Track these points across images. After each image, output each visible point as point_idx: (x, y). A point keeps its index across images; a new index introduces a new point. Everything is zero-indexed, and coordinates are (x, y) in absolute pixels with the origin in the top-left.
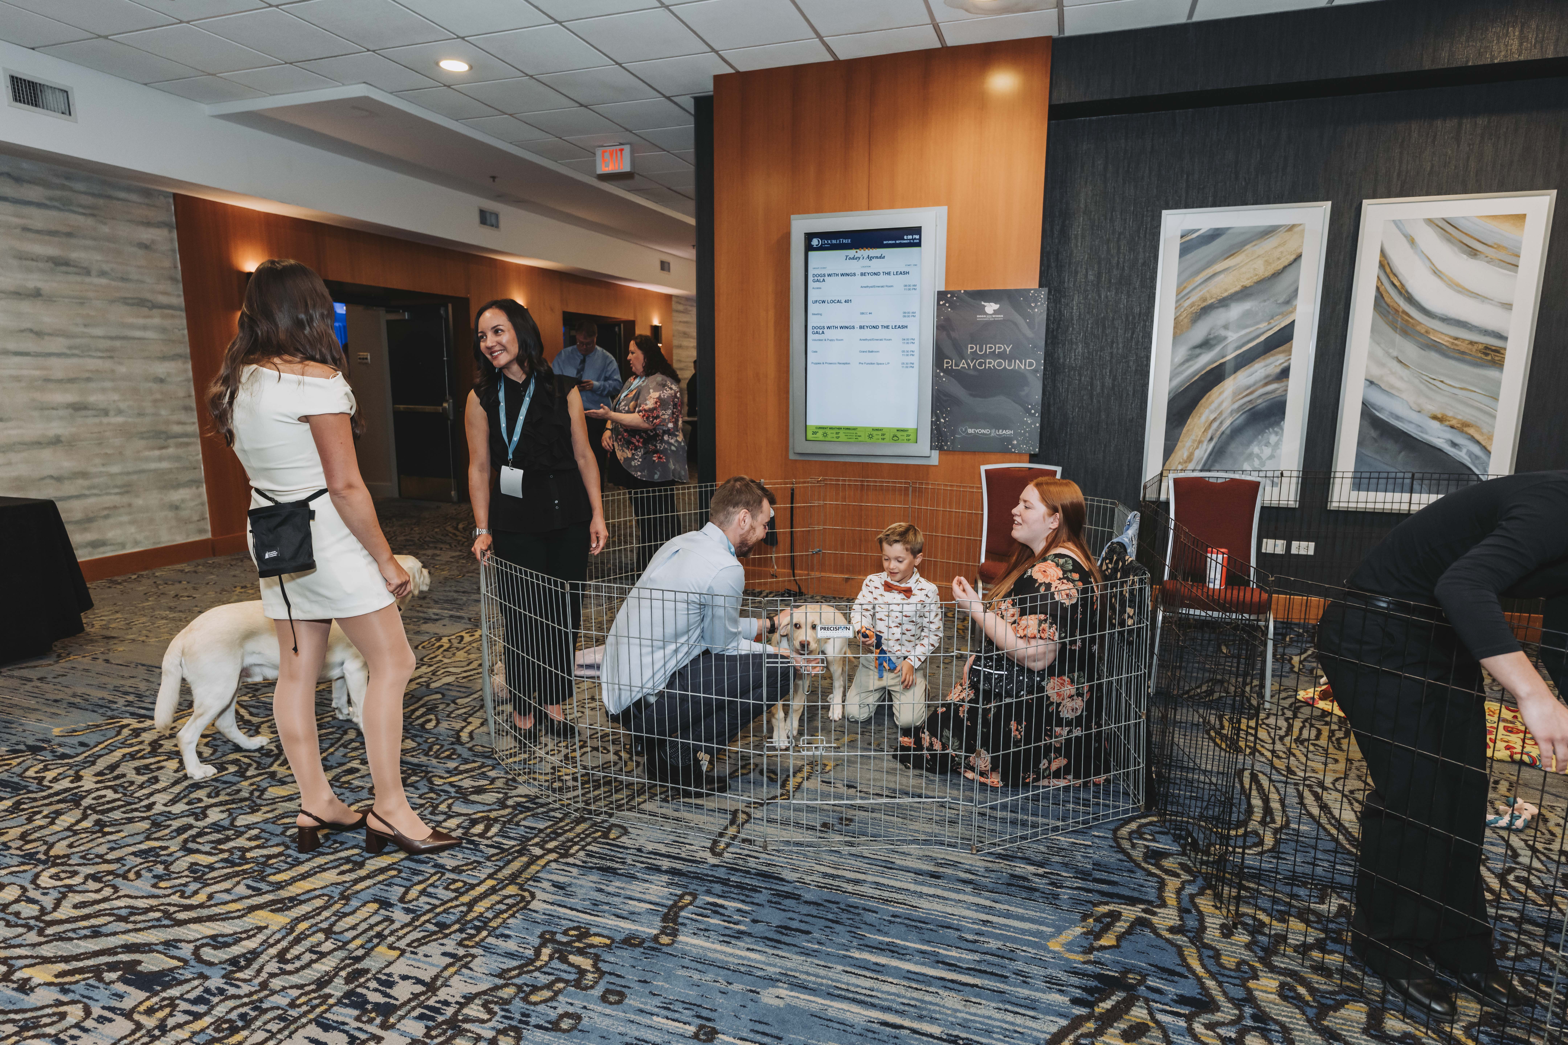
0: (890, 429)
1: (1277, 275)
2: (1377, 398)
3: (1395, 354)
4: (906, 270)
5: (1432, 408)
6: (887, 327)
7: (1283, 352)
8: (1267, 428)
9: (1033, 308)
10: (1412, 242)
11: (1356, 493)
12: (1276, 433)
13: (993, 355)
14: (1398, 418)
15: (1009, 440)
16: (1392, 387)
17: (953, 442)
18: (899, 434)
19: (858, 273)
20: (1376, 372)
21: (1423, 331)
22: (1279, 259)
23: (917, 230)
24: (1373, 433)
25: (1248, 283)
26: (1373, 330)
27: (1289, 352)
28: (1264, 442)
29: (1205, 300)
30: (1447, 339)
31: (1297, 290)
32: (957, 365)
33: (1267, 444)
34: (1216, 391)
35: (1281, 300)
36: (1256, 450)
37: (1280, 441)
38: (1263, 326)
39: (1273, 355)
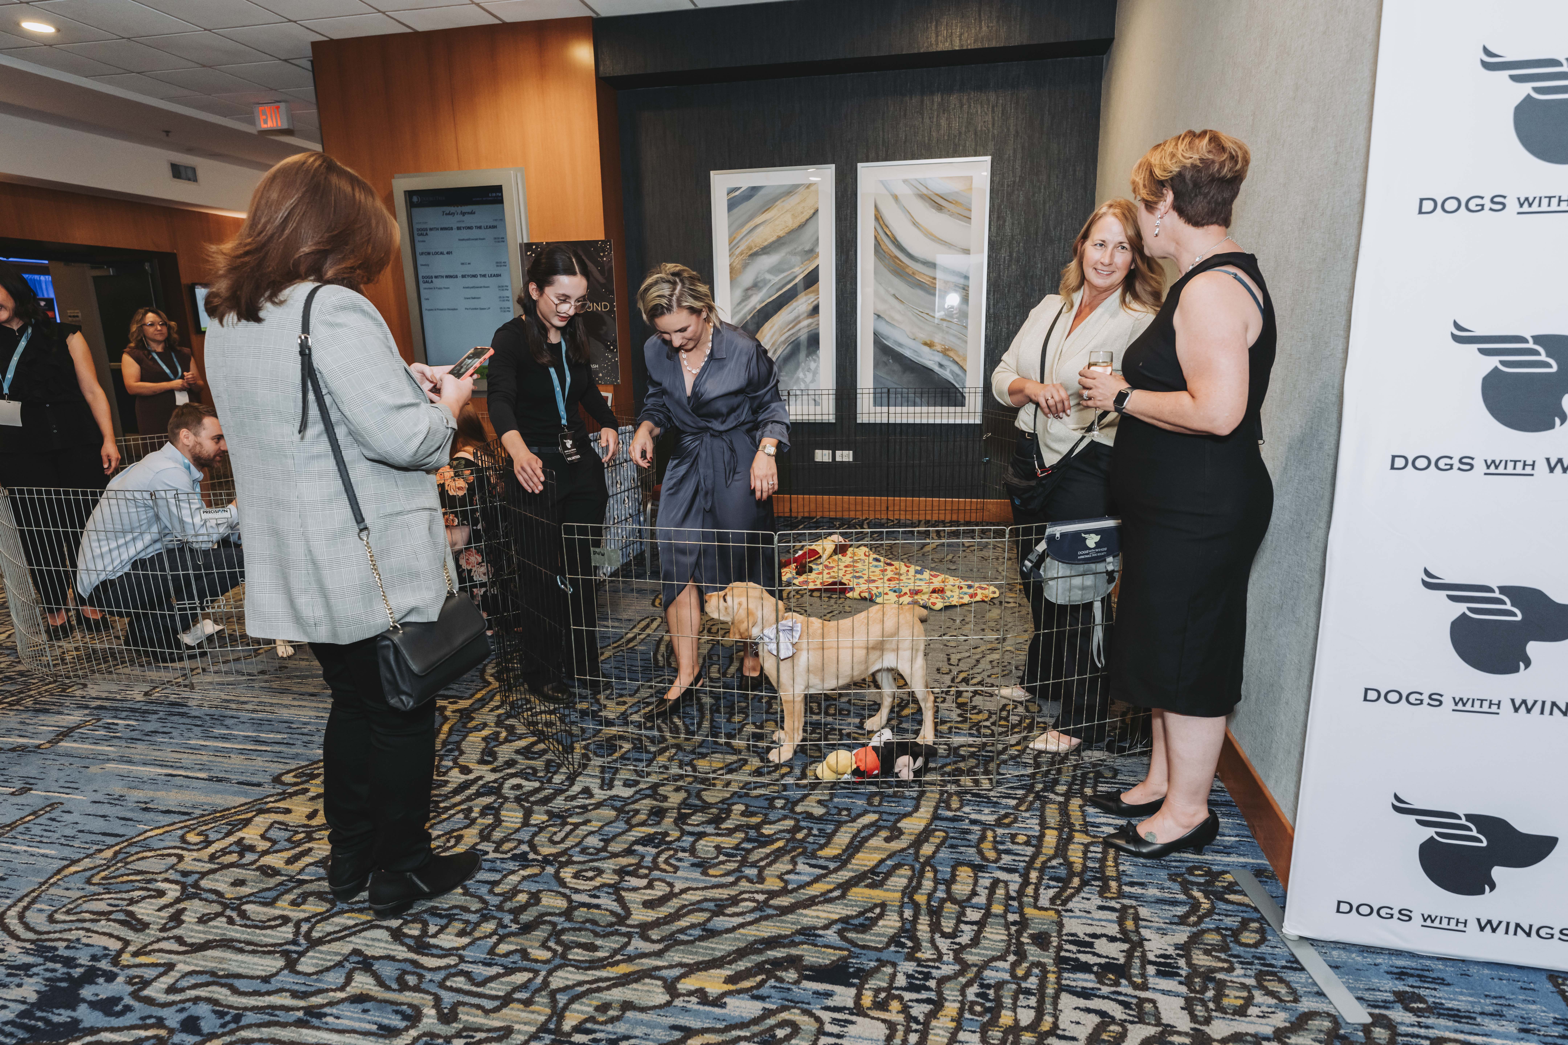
1: (802, 227)
2: (884, 329)
3: (893, 292)
4: (495, 224)
5: (923, 336)
6: (484, 276)
7: (813, 292)
8: (808, 356)
9: (602, 257)
10: (896, 198)
12: (815, 361)
14: (900, 345)
16: (893, 319)
19: (455, 227)
20: (881, 308)
21: (911, 273)
22: (802, 213)
23: (499, 189)
24: (884, 358)
25: (781, 234)
26: (875, 273)
27: (817, 292)
28: (806, 368)
29: (751, 249)
30: (928, 279)
31: (818, 239)
33: (809, 370)
34: (767, 326)
35: (807, 248)
36: (801, 375)
37: (818, 366)
38: (796, 270)
39: (806, 295)
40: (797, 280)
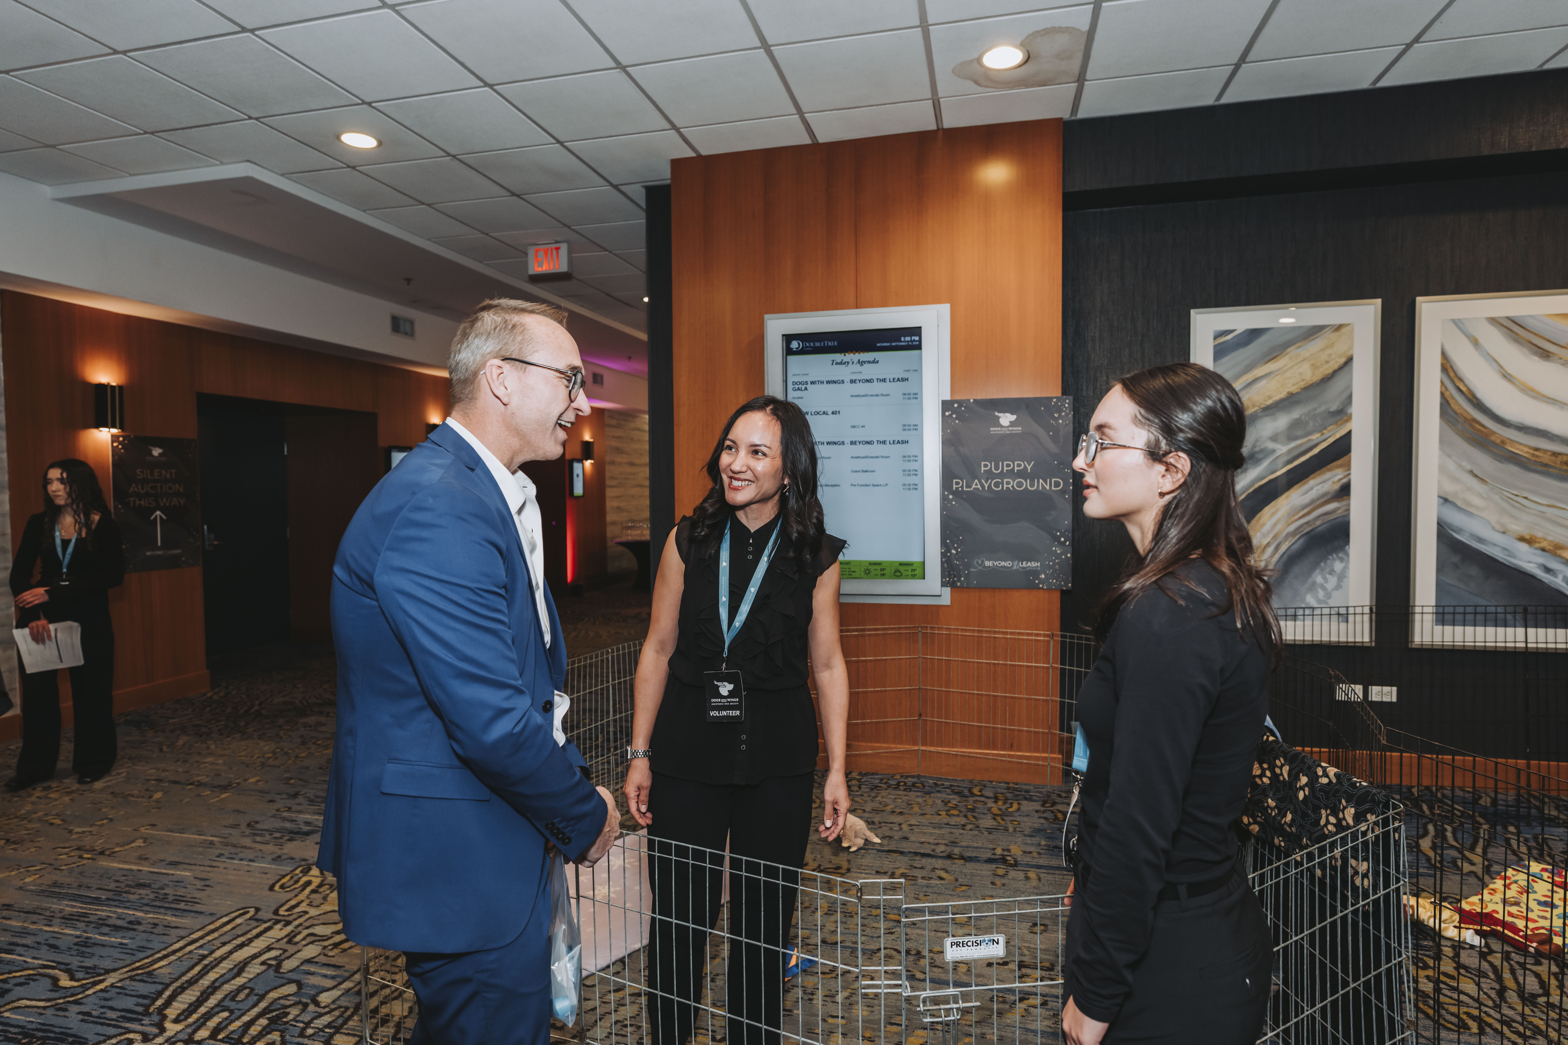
0: (891, 563)
1: (1327, 379)
2: (1454, 518)
3: (1469, 467)
4: (906, 376)
5: (1518, 528)
6: (884, 442)
7: (1341, 466)
8: (1330, 553)
9: (1056, 419)
10: (1475, 343)
11: (1440, 628)
12: (1342, 560)
13: (1012, 474)
14: (1480, 540)
15: (1035, 573)
16: (1469, 504)
17: (967, 577)
18: (902, 569)
19: (847, 379)
20: (1450, 488)
21: (1498, 441)
22: (1327, 362)
23: (917, 331)
24: (1456, 559)
25: (1294, 389)
26: (1442, 441)
27: (1348, 466)
28: (1327, 570)
30: (1526, 449)
31: (1350, 396)
32: (968, 486)
33: (1332, 572)
34: (1267, 511)
35: (1334, 408)
36: (1319, 579)
37: (1346, 568)
38: (1315, 437)
39: (1330, 470)
40: (1316, 451)
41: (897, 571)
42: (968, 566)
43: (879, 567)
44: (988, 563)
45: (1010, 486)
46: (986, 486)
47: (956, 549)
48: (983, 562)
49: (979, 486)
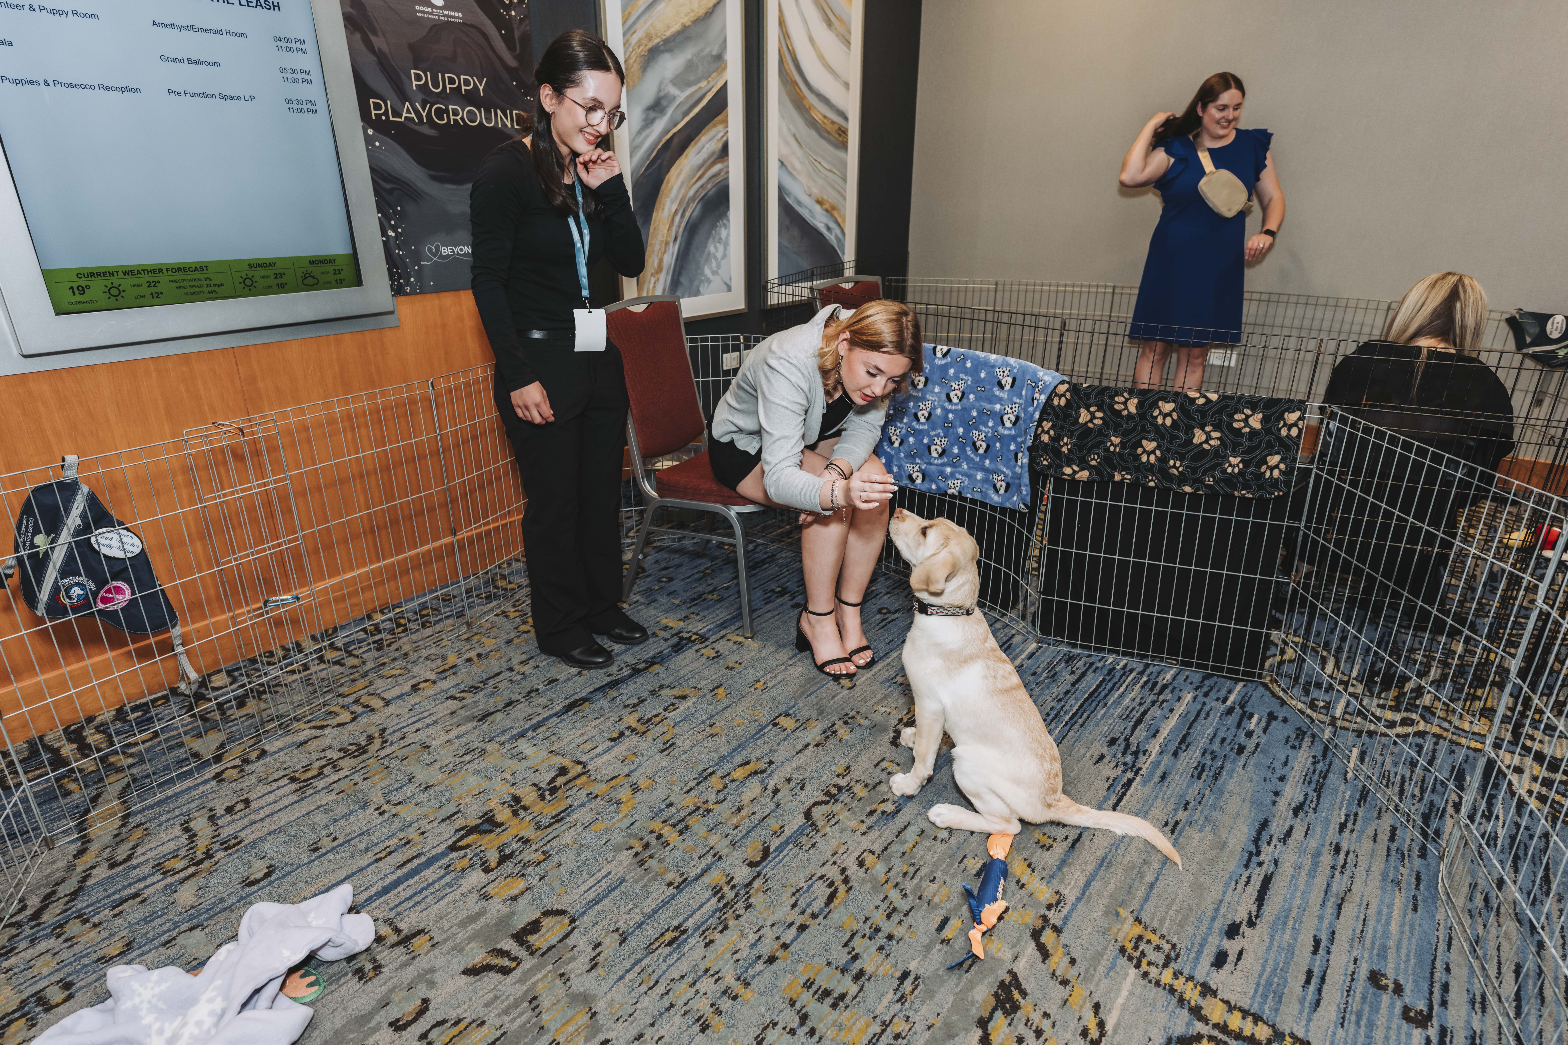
1: (709, 15)
2: (786, 181)
3: (793, 130)
5: (816, 191)
7: (722, 122)
8: (717, 220)
11: (781, 290)
12: (725, 226)
13: (458, 96)
14: (799, 203)
16: (794, 168)
17: (419, 276)
18: (316, 270)
20: (784, 151)
21: (807, 106)
24: (787, 220)
25: (686, 21)
26: (780, 102)
27: (725, 121)
28: (717, 238)
29: (650, 38)
30: (820, 116)
31: (725, 41)
32: (396, 113)
33: (720, 240)
34: (674, 171)
35: (715, 51)
36: (712, 249)
37: (728, 235)
38: (703, 84)
39: (715, 126)
40: (704, 102)
41: (307, 275)
42: (417, 257)
43: (270, 272)
44: (446, 251)
45: (458, 118)
46: (424, 115)
47: (394, 228)
48: (437, 248)
49: (413, 115)
